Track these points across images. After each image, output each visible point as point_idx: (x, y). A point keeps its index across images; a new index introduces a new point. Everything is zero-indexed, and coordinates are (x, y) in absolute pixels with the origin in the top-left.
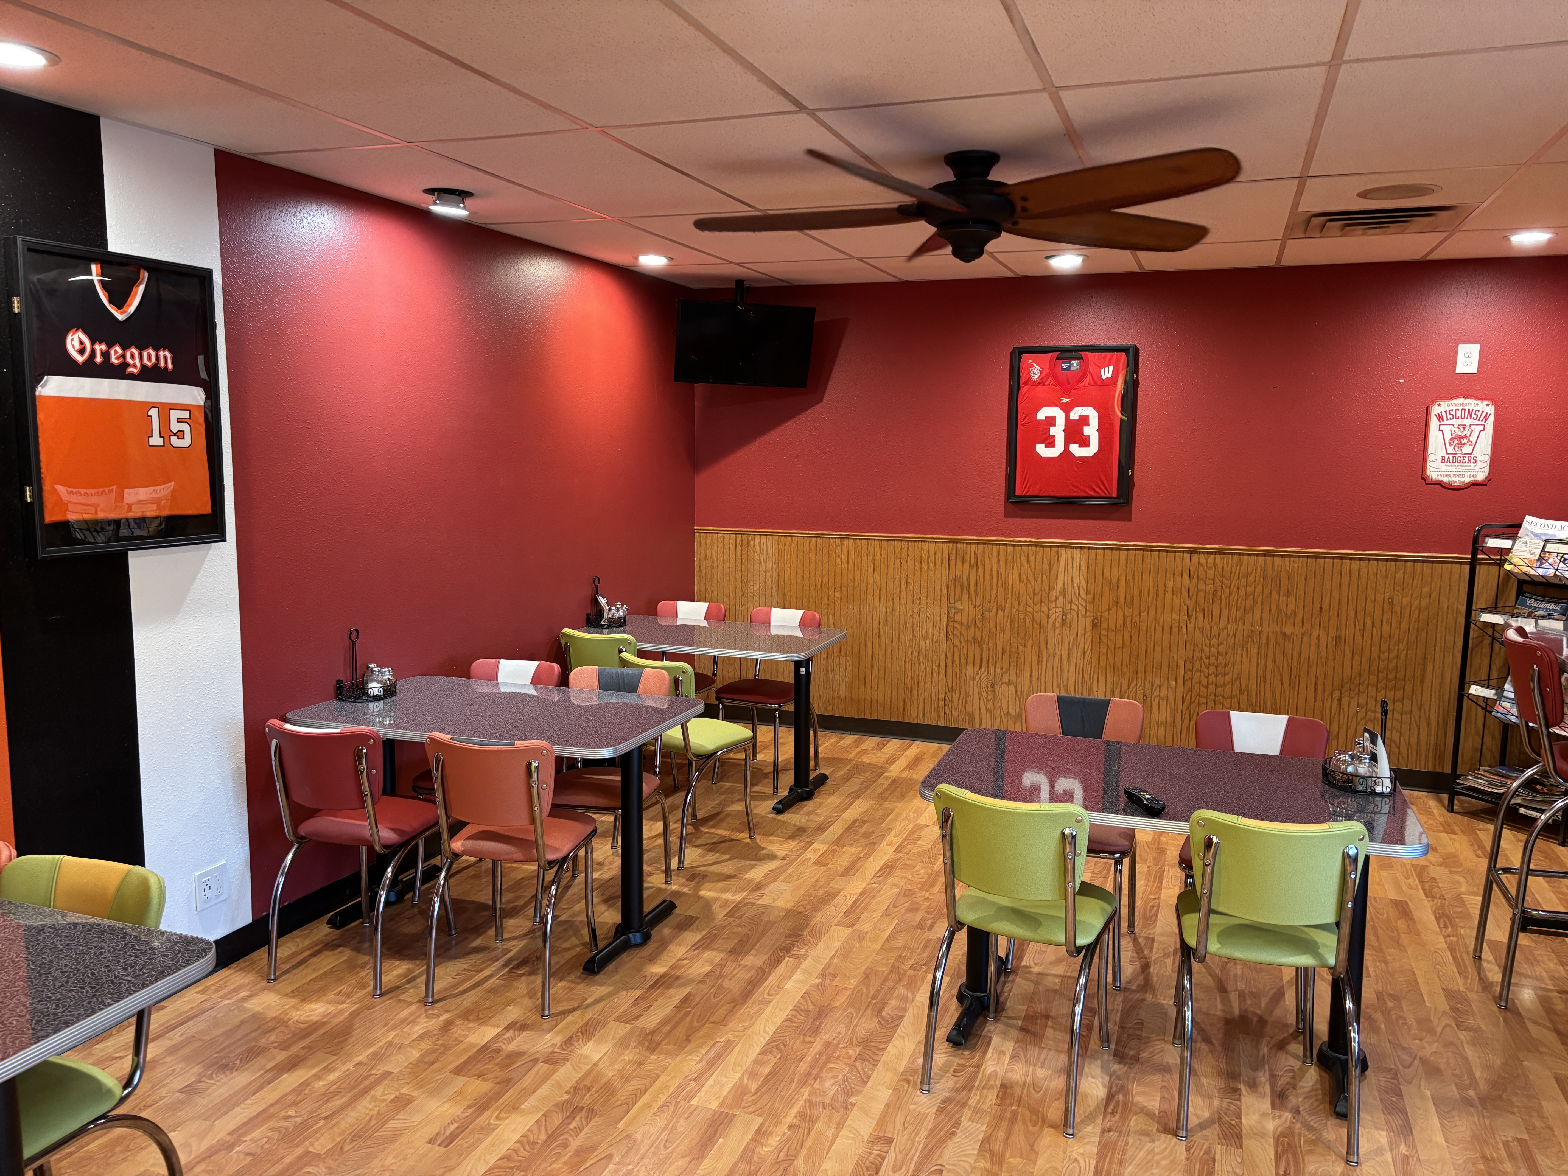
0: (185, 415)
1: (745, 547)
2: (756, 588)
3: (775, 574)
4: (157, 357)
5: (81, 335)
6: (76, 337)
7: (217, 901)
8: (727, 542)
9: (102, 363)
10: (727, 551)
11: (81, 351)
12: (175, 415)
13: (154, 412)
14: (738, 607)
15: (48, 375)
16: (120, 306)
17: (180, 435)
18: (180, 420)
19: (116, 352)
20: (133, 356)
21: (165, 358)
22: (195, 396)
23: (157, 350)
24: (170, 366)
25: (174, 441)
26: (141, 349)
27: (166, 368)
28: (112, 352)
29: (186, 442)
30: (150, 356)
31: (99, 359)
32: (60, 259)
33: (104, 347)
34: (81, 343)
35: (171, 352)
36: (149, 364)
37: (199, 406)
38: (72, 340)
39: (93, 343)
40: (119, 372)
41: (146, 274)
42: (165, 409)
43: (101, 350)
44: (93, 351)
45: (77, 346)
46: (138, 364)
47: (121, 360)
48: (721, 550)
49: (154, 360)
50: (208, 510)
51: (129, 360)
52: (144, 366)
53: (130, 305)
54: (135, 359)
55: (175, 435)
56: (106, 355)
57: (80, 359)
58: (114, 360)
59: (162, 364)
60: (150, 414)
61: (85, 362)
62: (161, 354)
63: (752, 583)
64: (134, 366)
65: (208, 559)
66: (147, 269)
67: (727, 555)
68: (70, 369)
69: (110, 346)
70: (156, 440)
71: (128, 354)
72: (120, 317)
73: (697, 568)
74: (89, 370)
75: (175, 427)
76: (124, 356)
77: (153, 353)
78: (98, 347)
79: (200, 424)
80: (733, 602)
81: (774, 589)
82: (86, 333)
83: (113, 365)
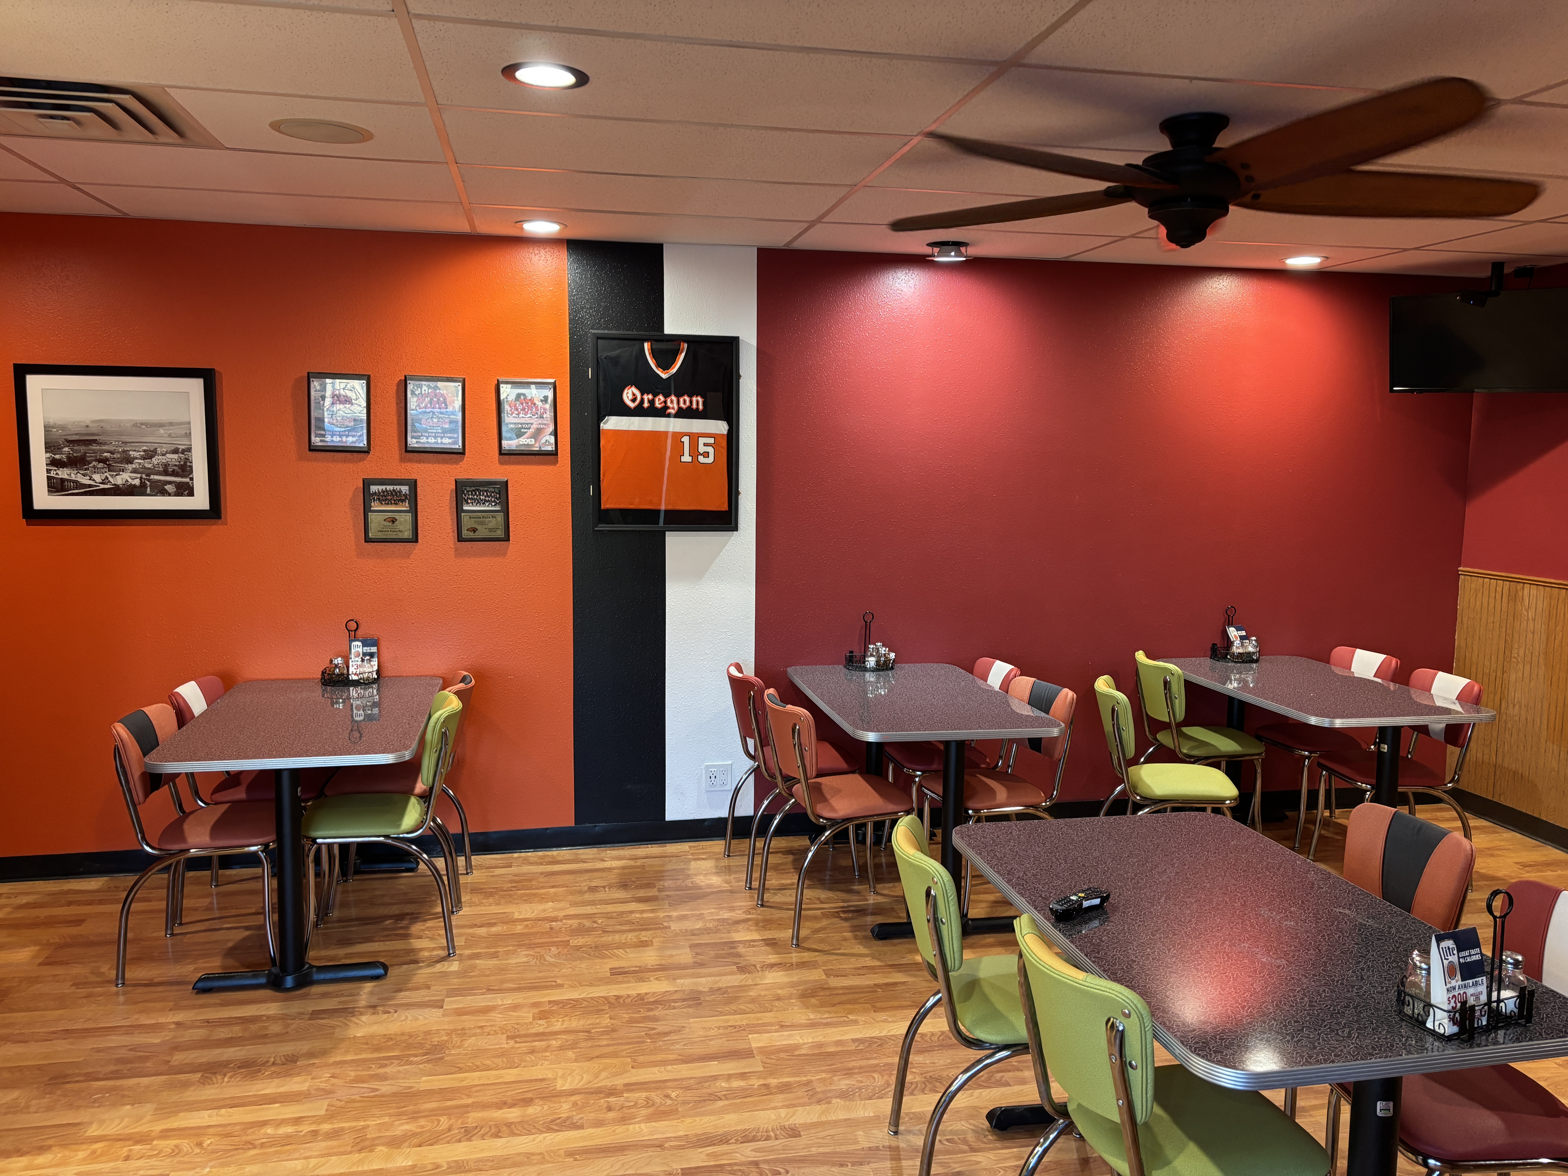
0: (711, 441)
1: (1514, 598)
2: (1521, 653)
3: (1544, 637)
4: (691, 402)
5: (634, 389)
6: (630, 391)
7: (720, 789)
8: (1493, 589)
9: (648, 408)
10: (1492, 601)
11: (634, 400)
12: (702, 441)
13: (686, 440)
14: (1499, 674)
15: (609, 415)
16: (666, 367)
17: (707, 454)
18: (705, 445)
19: (659, 399)
20: (672, 402)
21: (698, 402)
22: (721, 427)
23: (691, 396)
24: (701, 407)
25: (701, 459)
26: (678, 396)
27: (698, 408)
28: (657, 400)
29: (710, 460)
30: (685, 401)
31: (646, 405)
32: (620, 342)
33: (650, 397)
34: (634, 395)
35: (702, 397)
36: (684, 406)
37: (723, 435)
38: (627, 393)
39: (642, 395)
40: (662, 413)
41: (686, 345)
42: (694, 438)
43: (648, 399)
44: (642, 400)
45: (631, 397)
46: (676, 407)
47: (663, 404)
48: (1485, 600)
49: (688, 403)
50: (725, 507)
51: (669, 404)
52: (680, 409)
53: (674, 368)
54: (673, 403)
55: (701, 455)
56: (652, 402)
57: (632, 405)
58: (658, 405)
59: (694, 406)
60: (682, 440)
61: (636, 408)
62: (694, 399)
63: (1516, 646)
64: (673, 408)
65: (730, 542)
66: (685, 341)
67: (1492, 605)
68: (625, 411)
69: (655, 395)
70: (686, 458)
71: (669, 400)
72: (664, 376)
73: (1459, 620)
74: (639, 411)
75: (702, 449)
76: (665, 402)
77: (687, 399)
78: (646, 397)
79: (723, 447)
80: (1494, 666)
81: (1542, 656)
82: (637, 387)
83: (657, 408)
